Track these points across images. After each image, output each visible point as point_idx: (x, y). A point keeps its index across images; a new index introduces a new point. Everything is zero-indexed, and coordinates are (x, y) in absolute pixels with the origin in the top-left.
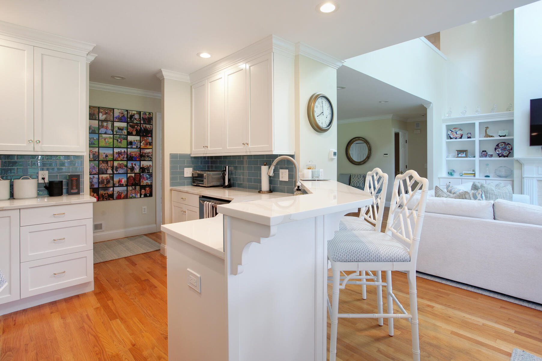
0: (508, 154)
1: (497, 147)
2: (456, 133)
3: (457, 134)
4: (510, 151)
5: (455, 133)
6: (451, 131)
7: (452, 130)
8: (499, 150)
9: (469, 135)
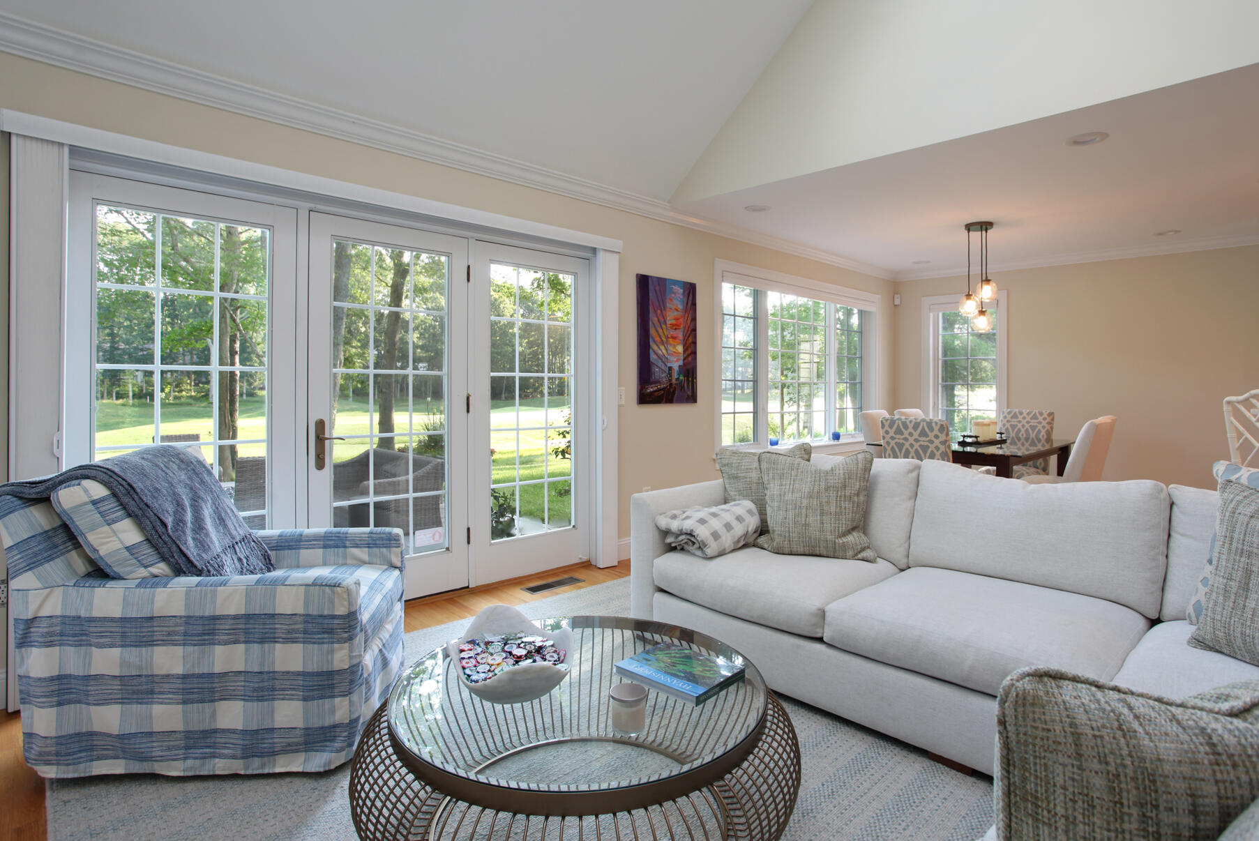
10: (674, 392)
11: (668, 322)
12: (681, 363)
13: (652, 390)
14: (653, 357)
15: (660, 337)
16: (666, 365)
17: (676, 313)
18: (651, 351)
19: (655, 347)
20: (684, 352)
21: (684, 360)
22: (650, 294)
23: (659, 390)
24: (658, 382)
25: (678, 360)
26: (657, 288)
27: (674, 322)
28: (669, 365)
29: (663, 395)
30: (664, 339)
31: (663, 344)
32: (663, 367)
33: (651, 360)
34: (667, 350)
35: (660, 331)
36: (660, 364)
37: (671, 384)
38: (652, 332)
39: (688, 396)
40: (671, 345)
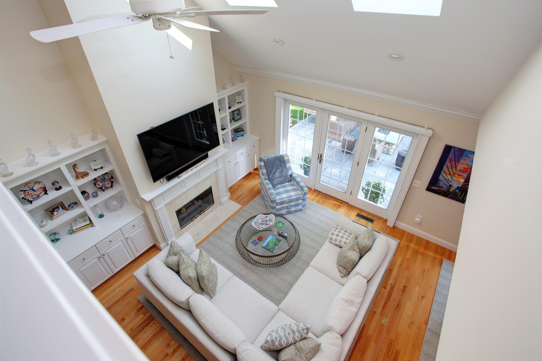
0: (110, 184)
1: (95, 181)
2: (33, 190)
3: (35, 191)
4: (112, 180)
5: (31, 192)
6: (23, 192)
7: (23, 189)
8: (99, 183)
9: (57, 186)
10: (449, 194)
11: (458, 168)
12: (460, 186)
13: (435, 188)
14: (441, 177)
15: (449, 172)
16: (449, 184)
17: (466, 166)
18: (441, 175)
19: (444, 175)
20: (464, 183)
21: (462, 185)
22: (450, 154)
23: (439, 190)
24: (441, 188)
25: (457, 184)
26: (457, 153)
27: (463, 169)
28: (450, 184)
29: (442, 193)
30: (452, 173)
31: (450, 175)
32: (446, 183)
33: (439, 178)
34: (452, 178)
35: (451, 170)
36: (445, 181)
37: (448, 191)
38: (445, 168)
39: (459, 199)
40: (456, 177)
